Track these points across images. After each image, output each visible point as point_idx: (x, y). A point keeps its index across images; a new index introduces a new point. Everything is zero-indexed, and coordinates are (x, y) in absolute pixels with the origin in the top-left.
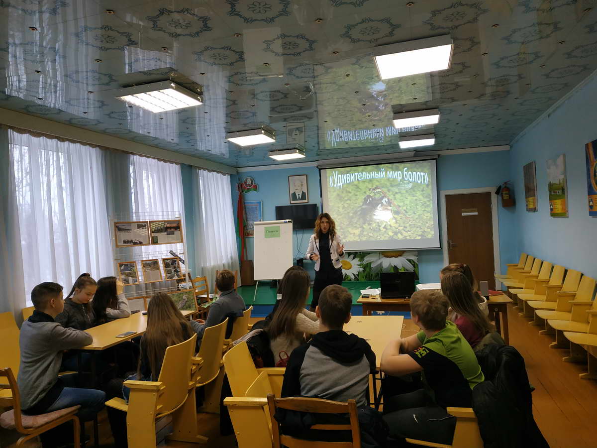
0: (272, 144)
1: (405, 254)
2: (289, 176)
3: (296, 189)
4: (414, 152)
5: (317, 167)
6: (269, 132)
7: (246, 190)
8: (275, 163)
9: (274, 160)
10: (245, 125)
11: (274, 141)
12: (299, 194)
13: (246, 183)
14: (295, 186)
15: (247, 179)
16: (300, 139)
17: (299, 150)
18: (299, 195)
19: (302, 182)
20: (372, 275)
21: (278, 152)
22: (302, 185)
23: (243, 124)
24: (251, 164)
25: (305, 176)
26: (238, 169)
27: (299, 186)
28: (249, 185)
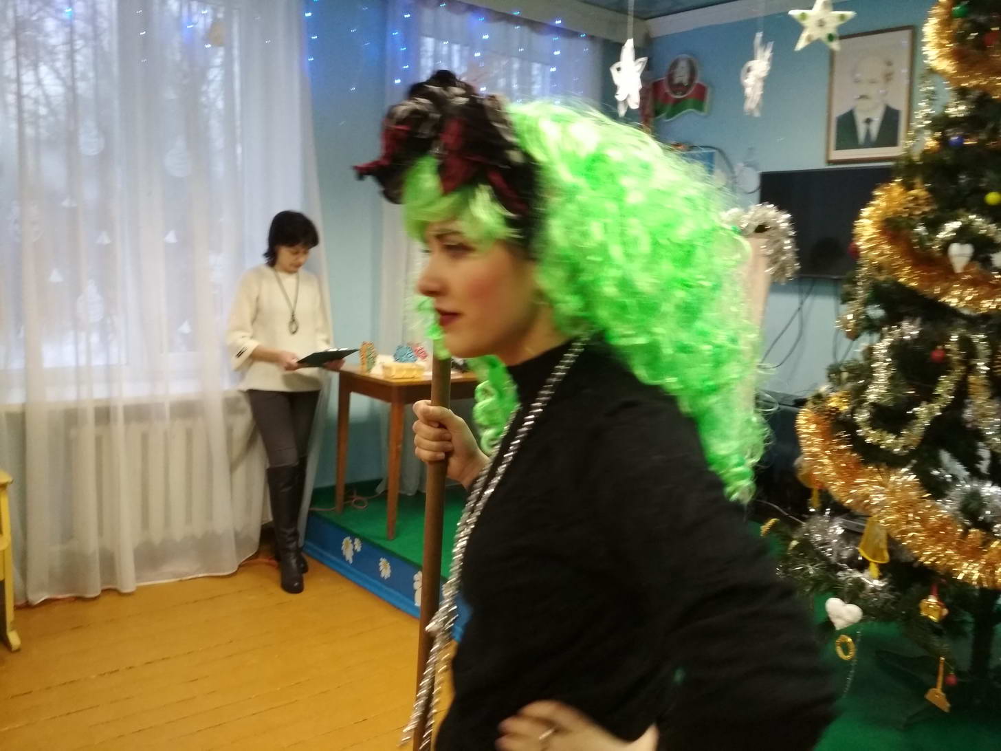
3: (862, 97)
7: (668, 108)
12: (870, 118)
13: (671, 78)
14: (857, 81)
15: (675, 65)
18: (868, 121)
19: (889, 64)
22: (888, 77)
25: (907, 33)
26: (650, 22)
27: (873, 82)
28: (680, 85)
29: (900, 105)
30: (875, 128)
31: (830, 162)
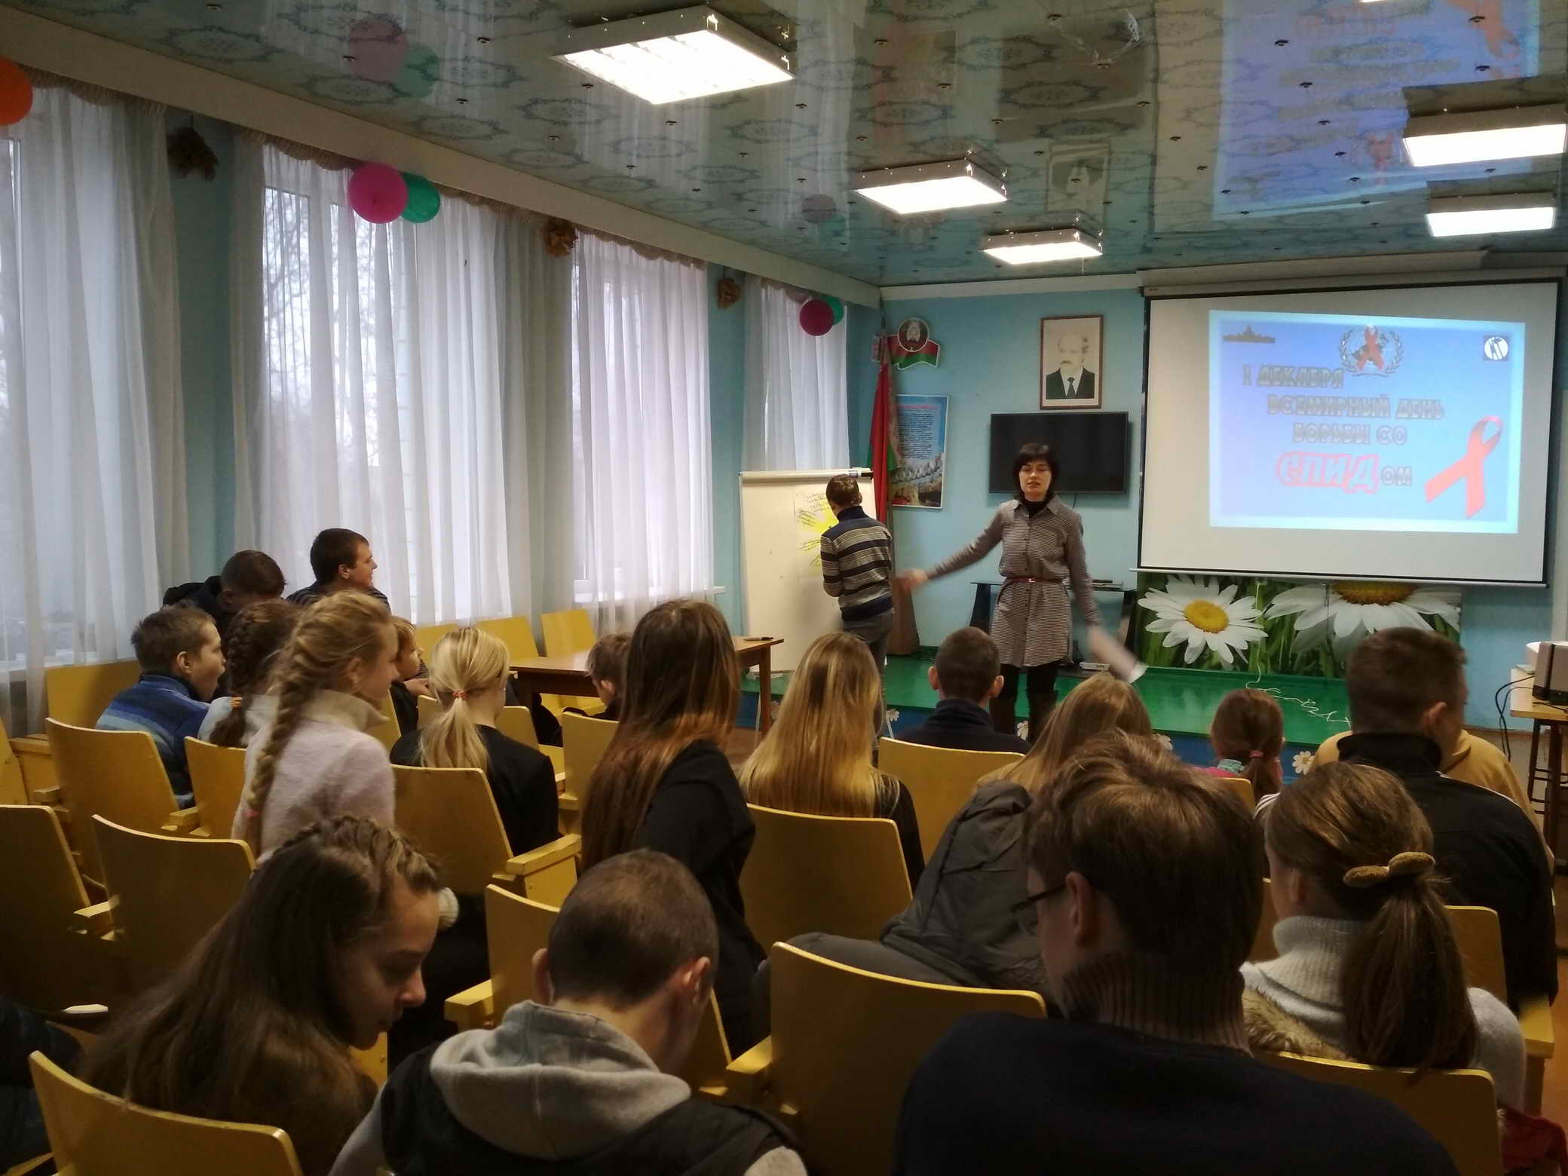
0: (996, 211)
1: (1418, 595)
2: (1043, 320)
3: (1065, 362)
4: (1485, 252)
5: (1141, 290)
6: (989, 171)
7: (902, 359)
8: (1001, 272)
9: (999, 265)
10: (915, 146)
11: (1005, 199)
12: (1072, 377)
13: (903, 335)
14: (1062, 351)
15: (906, 325)
16: (1087, 195)
17: (1083, 231)
18: (1071, 380)
19: (1086, 340)
20: (1294, 656)
21: (1012, 236)
22: (1084, 350)
23: (911, 144)
24: (925, 274)
25: (1097, 320)
26: (883, 289)
27: (1073, 352)
28: (912, 341)
29: (1094, 369)
30: (1076, 385)
31: (1042, 408)
